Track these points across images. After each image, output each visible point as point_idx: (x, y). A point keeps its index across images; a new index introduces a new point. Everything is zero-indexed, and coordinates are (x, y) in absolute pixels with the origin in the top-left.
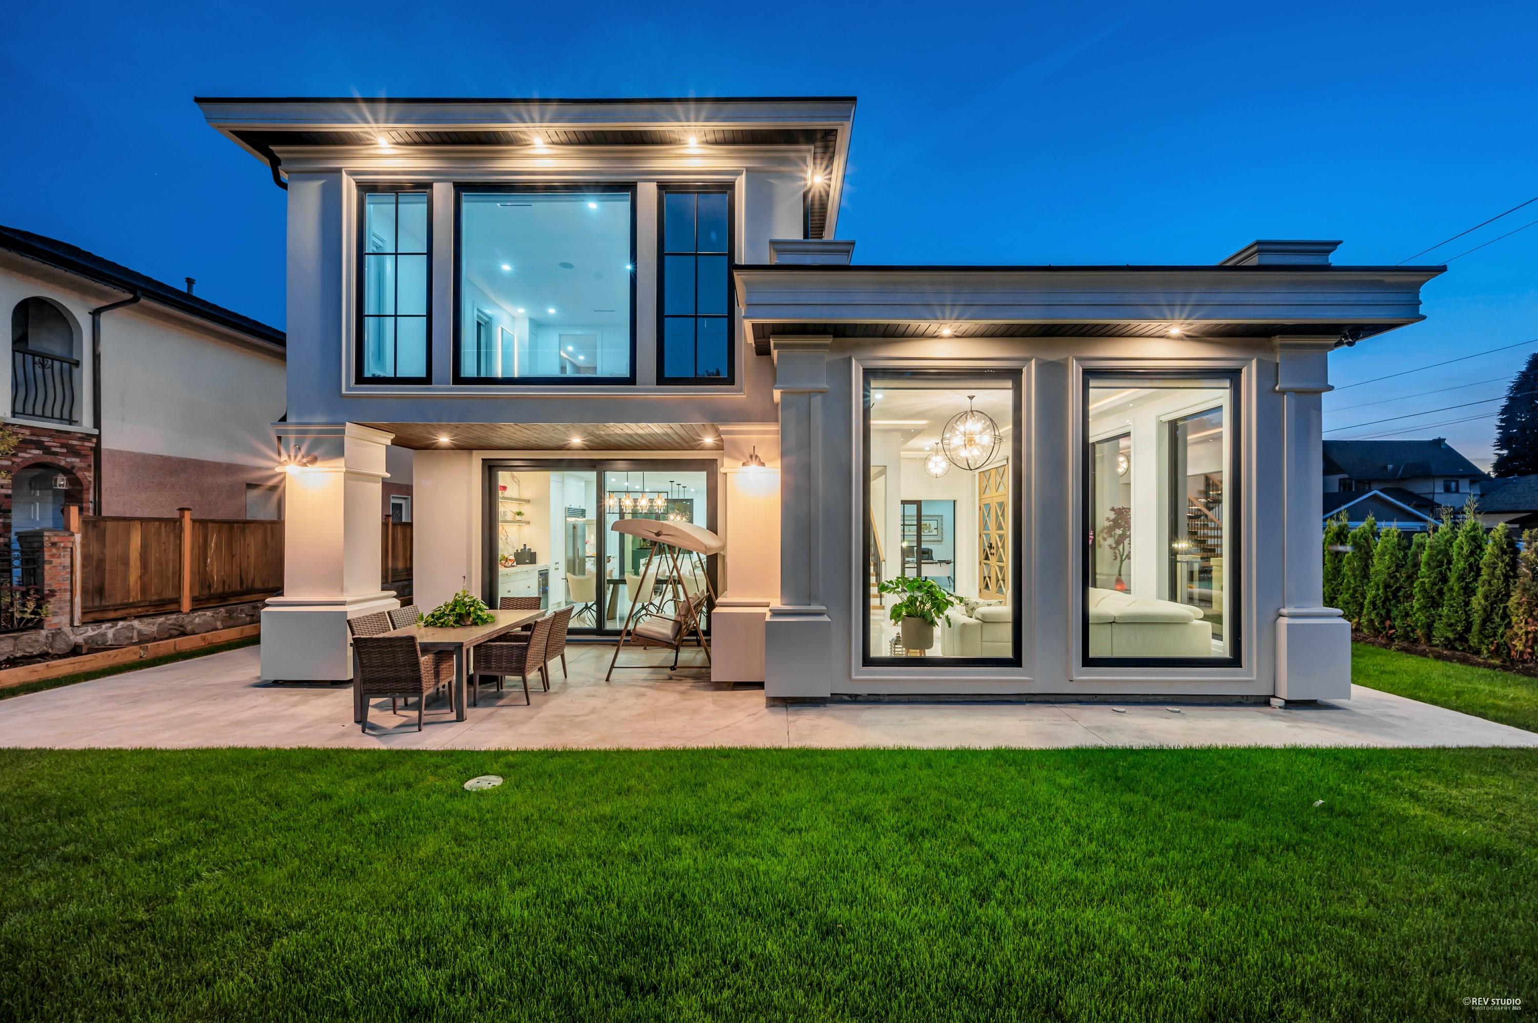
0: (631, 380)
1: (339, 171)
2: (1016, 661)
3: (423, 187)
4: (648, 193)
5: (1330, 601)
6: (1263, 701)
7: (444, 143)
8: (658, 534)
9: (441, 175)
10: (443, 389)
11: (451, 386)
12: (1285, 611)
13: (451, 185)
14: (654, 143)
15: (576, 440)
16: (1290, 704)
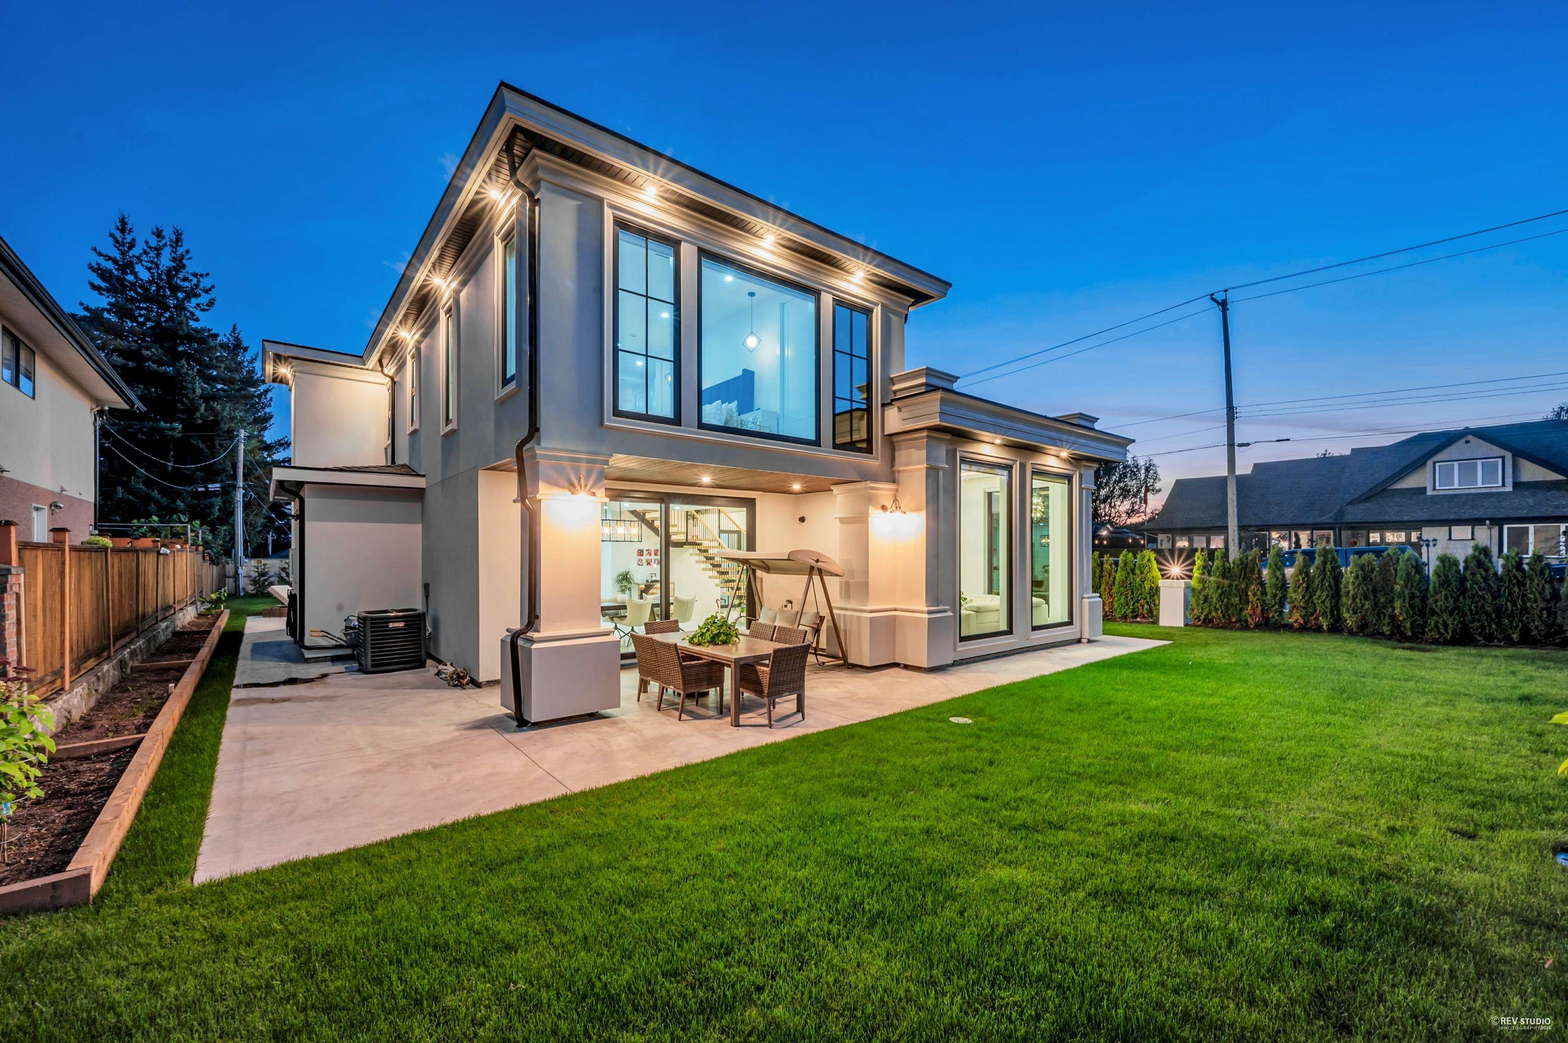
0: (817, 443)
1: (601, 200)
2: (1010, 631)
3: (673, 243)
4: (827, 300)
5: (1094, 591)
6: (1079, 641)
7: (701, 212)
8: (817, 561)
9: (691, 238)
10: (688, 431)
11: (697, 430)
12: (1085, 595)
13: (696, 248)
14: (832, 265)
15: (706, 479)
16: (1089, 641)
